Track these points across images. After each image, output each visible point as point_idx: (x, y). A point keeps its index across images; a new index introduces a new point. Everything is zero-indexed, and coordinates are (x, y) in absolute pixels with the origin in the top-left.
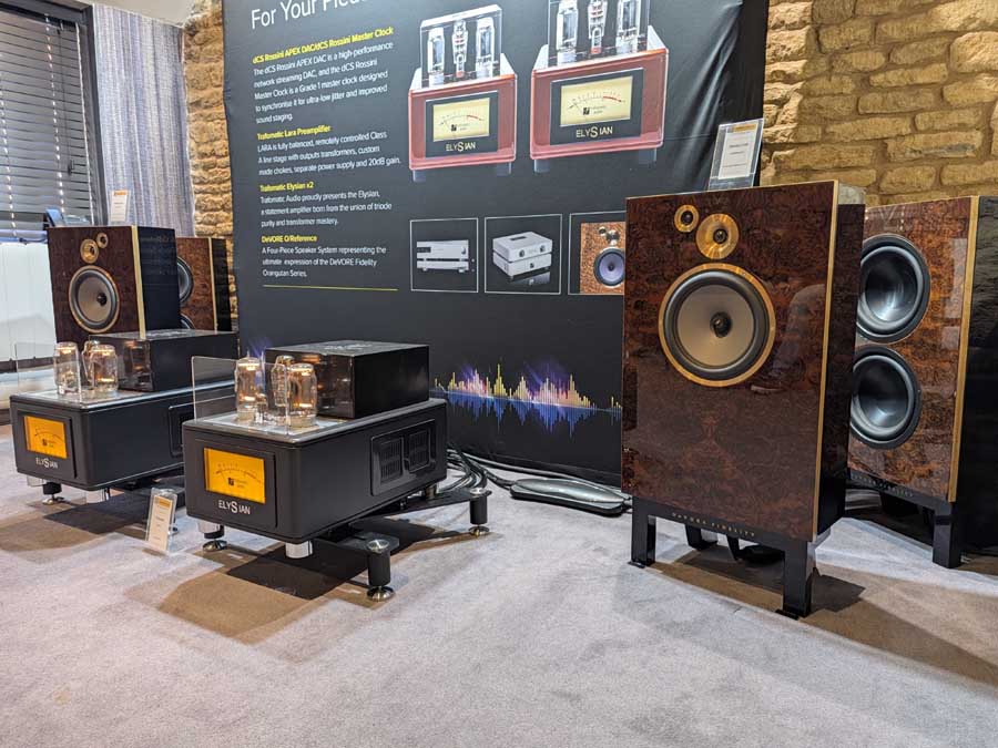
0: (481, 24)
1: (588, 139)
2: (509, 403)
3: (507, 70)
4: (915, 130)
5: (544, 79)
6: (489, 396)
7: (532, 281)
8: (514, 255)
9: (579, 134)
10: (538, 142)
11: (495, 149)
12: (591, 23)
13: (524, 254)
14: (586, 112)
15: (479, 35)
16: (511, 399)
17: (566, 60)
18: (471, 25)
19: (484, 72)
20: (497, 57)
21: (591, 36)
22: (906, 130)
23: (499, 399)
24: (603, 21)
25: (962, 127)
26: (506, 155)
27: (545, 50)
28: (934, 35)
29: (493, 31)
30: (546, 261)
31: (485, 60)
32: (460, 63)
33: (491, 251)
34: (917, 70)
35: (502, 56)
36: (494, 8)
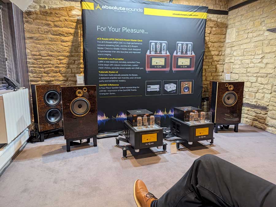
0: (163, 44)
1: (183, 68)
2: (167, 115)
3: (168, 54)
4: (209, 68)
5: (175, 56)
6: (163, 115)
7: (172, 92)
8: (169, 87)
9: (181, 67)
10: (174, 67)
11: (166, 68)
12: (183, 49)
13: (171, 87)
14: (182, 63)
15: (163, 46)
16: (168, 114)
17: (179, 54)
18: (161, 44)
19: (163, 53)
20: (166, 51)
21: (184, 51)
22: (208, 68)
23: (165, 115)
24: (186, 49)
25: (214, 68)
26: (168, 69)
27: (175, 51)
28: (211, 55)
29: (165, 46)
30: (175, 89)
31: (164, 51)
32: (158, 51)
33: (164, 87)
34: (209, 60)
35: (167, 51)
36: (166, 42)
